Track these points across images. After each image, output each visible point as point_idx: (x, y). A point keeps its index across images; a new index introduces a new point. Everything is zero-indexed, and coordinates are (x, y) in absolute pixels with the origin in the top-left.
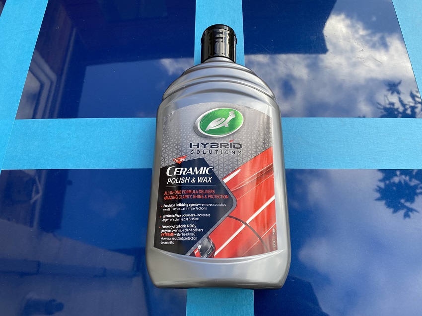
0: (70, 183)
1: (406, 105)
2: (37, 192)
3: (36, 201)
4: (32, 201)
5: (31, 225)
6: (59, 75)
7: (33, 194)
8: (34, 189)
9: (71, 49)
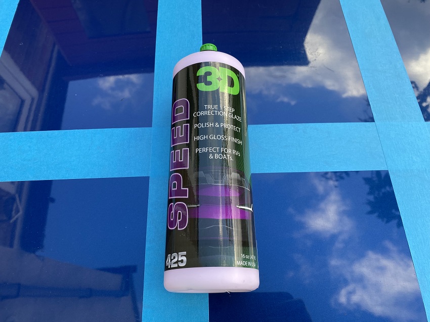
2: (18, 211)
3: (17, 219)
4: (12, 221)
5: (11, 246)
6: (41, 90)
7: (13, 212)
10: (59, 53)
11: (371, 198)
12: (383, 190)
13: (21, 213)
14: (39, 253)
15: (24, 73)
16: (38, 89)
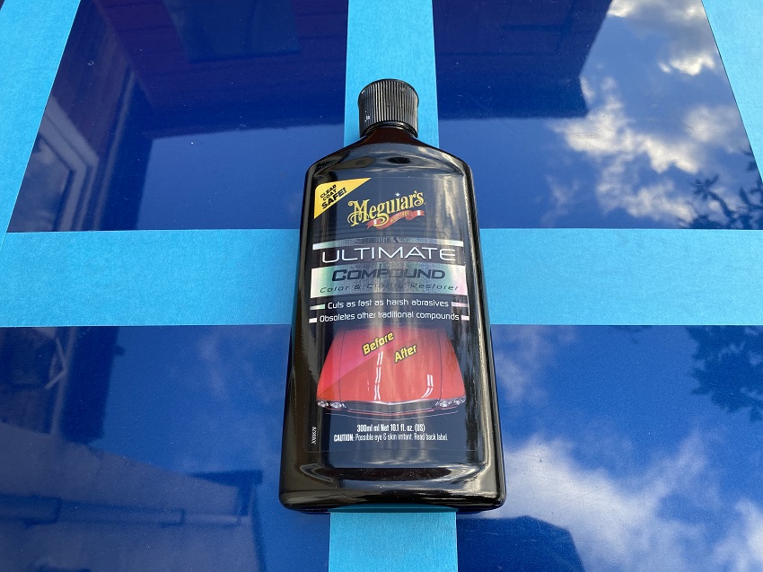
0: (121, 351)
1: (733, 212)
2: (60, 368)
3: (56, 385)
4: (49, 385)
5: (47, 429)
6: (103, 156)
7: (52, 371)
8: (53, 363)
9: (125, 108)
10: (137, 86)
11: (701, 365)
12: (724, 351)
13: (64, 374)
14: (95, 443)
15: (75, 122)
16: (98, 153)
